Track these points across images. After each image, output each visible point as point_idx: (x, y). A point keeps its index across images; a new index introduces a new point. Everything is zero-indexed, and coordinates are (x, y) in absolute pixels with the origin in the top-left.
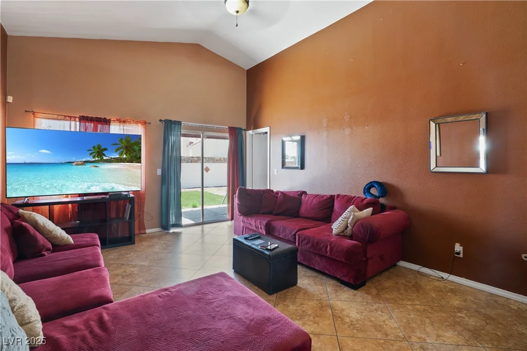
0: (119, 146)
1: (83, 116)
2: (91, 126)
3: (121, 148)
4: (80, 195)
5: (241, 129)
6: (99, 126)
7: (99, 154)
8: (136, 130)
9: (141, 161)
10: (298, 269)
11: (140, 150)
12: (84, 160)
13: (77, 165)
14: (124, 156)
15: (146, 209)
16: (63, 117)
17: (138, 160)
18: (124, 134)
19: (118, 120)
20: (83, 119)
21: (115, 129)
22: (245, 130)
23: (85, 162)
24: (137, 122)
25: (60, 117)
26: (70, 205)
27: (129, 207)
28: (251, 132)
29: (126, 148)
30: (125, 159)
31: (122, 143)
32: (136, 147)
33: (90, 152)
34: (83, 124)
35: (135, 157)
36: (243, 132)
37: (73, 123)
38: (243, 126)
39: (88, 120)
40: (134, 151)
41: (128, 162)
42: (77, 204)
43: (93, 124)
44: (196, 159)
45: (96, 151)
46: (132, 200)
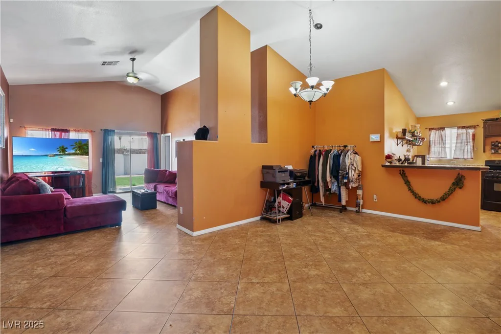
0: (75, 146)
1: (53, 129)
2: (58, 134)
4: (52, 172)
5: (156, 134)
6: (63, 134)
7: (63, 151)
8: (85, 136)
10: (157, 204)
11: (88, 148)
13: (50, 156)
15: (93, 181)
16: (41, 130)
17: (87, 154)
18: (78, 139)
19: (74, 130)
21: (73, 135)
22: (159, 134)
23: (55, 155)
24: (86, 131)
25: (40, 129)
26: (47, 178)
27: (82, 179)
28: (163, 135)
29: (79, 147)
30: (79, 153)
31: (76, 144)
32: (85, 147)
33: (58, 150)
34: (53, 132)
35: (85, 152)
36: (158, 136)
37: (47, 132)
38: (158, 131)
39: (56, 130)
40: (84, 149)
41: (80, 155)
42: (51, 177)
43: (59, 133)
44: (144, 151)
45: (61, 149)
46: (83, 176)
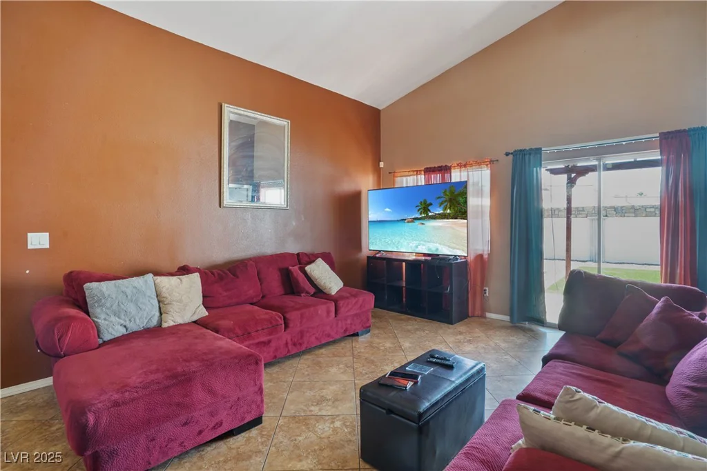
0: (443, 199)
1: (427, 168)
3: (445, 201)
7: (425, 210)
9: (467, 216)
11: (466, 202)
12: (413, 217)
13: (408, 222)
14: (448, 211)
16: (412, 173)
17: (464, 215)
19: (458, 165)
20: (429, 171)
23: (414, 219)
25: (410, 173)
29: (451, 200)
30: (449, 214)
31: (446, 195)
32: (461, 199)
33: (418, 208)
34: (427, 176)
35: (460, 212)
37: (419, 176)
39: (430, 171)
40: (460, 204)
41: (452, 219)
45: (422, 206)
